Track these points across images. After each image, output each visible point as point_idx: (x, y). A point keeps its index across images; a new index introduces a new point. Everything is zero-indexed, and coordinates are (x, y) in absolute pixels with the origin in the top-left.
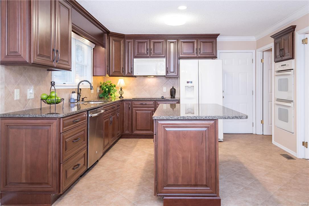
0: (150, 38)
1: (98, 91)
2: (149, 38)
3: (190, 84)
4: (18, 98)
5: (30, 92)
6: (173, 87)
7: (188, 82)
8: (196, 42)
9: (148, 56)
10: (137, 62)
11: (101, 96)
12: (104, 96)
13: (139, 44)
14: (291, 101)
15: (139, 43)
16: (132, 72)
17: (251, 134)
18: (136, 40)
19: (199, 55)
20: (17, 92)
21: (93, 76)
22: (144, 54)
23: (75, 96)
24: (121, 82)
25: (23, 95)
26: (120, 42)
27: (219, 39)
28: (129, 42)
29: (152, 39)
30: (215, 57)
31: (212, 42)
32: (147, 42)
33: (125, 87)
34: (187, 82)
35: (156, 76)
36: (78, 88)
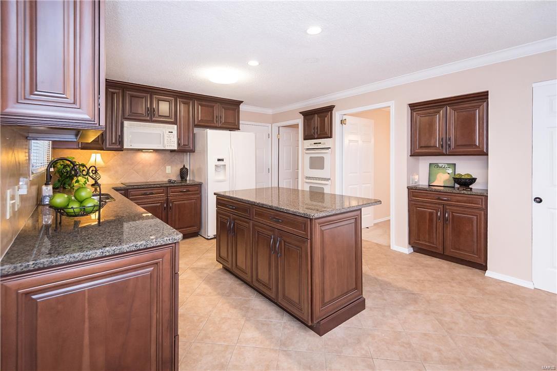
0: (152, 92)
2: (150, 92)
3: (221, 163)
6: (184, 166)
7: (219, 160)
8: (217, 107)
9: (149, 118)
10: (130, 127)
13: (133, 98)
14: (328, 179)
15: (132, 96)
16: (121, 142)
18: (128, 92)
19: (220, 125)
21: (52, 148)
22: (141, 115)
27: (242, 107)
28: (115, 93)
29: (156, 95)
30: (237, 128)
31: (234, 110)
32: (146, 97)
34: (217, 160)
35: (156, 151)
36: (48, 175)
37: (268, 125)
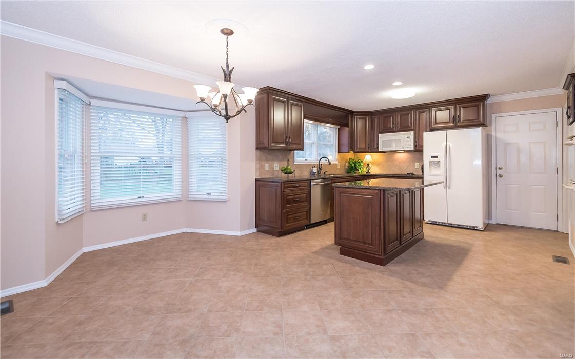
1: (347, 167)
2: (395, 111)
3: (434, 160)
4: (268, 170)
5: (277, 166)
7: (433, 157)
8: (454, 108)
9: (395, 130)
10: (382, 137)
11: (349, 171)
12: (351, 171)
15: (385, 117)
16: (377, 147)
17: (555, 231)
18: (383, 115)
19: (457, 124)
20: (267, 165)
21: (338, 153)
22: (390, 129)
23: (315, 170)
24: (368, 157)
25: (272, 168)
26: (365, 119)
28: (375, 118)
29: (399, 112)
30: (481, 124)
31: (476, 106)
32: (393, 116)
33: (372, 163)
35: (405, 151)
36: (319, 164)
37: (555, 109)
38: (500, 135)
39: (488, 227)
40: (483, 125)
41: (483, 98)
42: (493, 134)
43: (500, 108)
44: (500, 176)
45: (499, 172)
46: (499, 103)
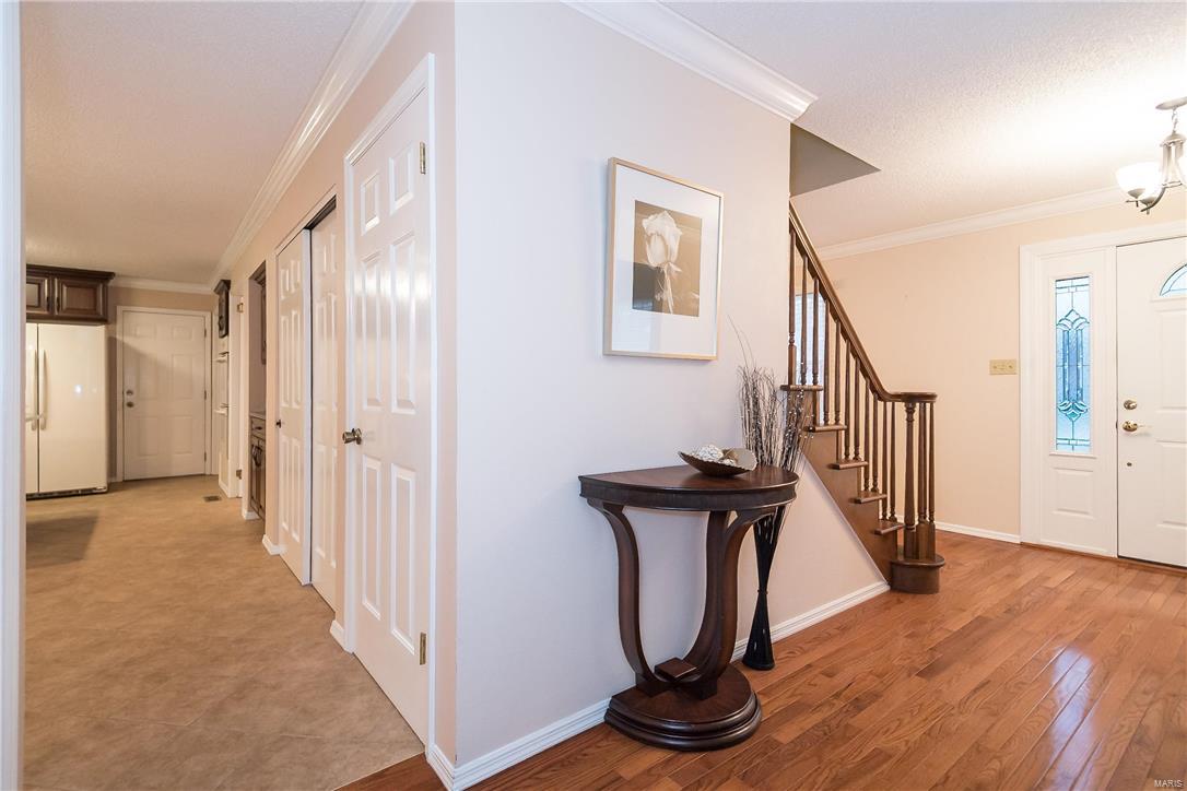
8: (49, 283)
17: (202, 474)
19: (57, 314)
30: (101, 320)
31: (94, 287)
37: (202, 313)
38: (128, 340)
39: (112, 487)
40: (103, 320)
41: (106, 277)
42: (119, 337)
43: (129, 297)
44: (130, 405)
45: (129, 398)
46: (129, 290)
